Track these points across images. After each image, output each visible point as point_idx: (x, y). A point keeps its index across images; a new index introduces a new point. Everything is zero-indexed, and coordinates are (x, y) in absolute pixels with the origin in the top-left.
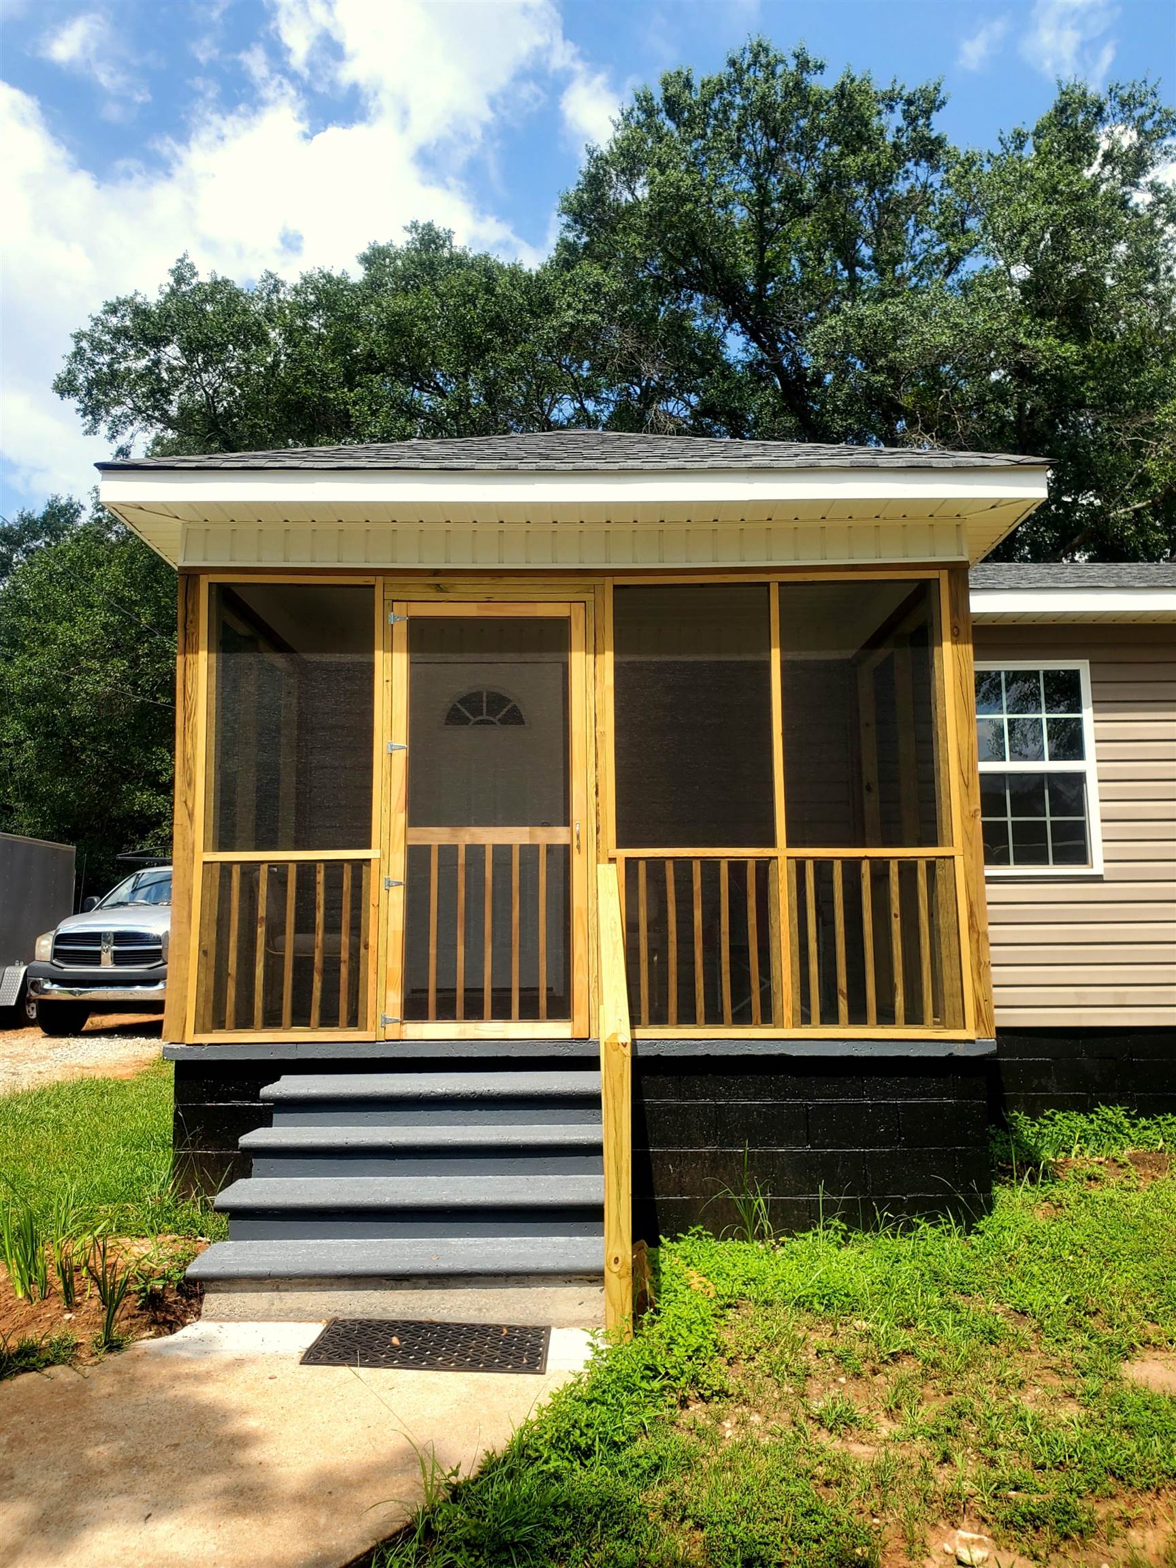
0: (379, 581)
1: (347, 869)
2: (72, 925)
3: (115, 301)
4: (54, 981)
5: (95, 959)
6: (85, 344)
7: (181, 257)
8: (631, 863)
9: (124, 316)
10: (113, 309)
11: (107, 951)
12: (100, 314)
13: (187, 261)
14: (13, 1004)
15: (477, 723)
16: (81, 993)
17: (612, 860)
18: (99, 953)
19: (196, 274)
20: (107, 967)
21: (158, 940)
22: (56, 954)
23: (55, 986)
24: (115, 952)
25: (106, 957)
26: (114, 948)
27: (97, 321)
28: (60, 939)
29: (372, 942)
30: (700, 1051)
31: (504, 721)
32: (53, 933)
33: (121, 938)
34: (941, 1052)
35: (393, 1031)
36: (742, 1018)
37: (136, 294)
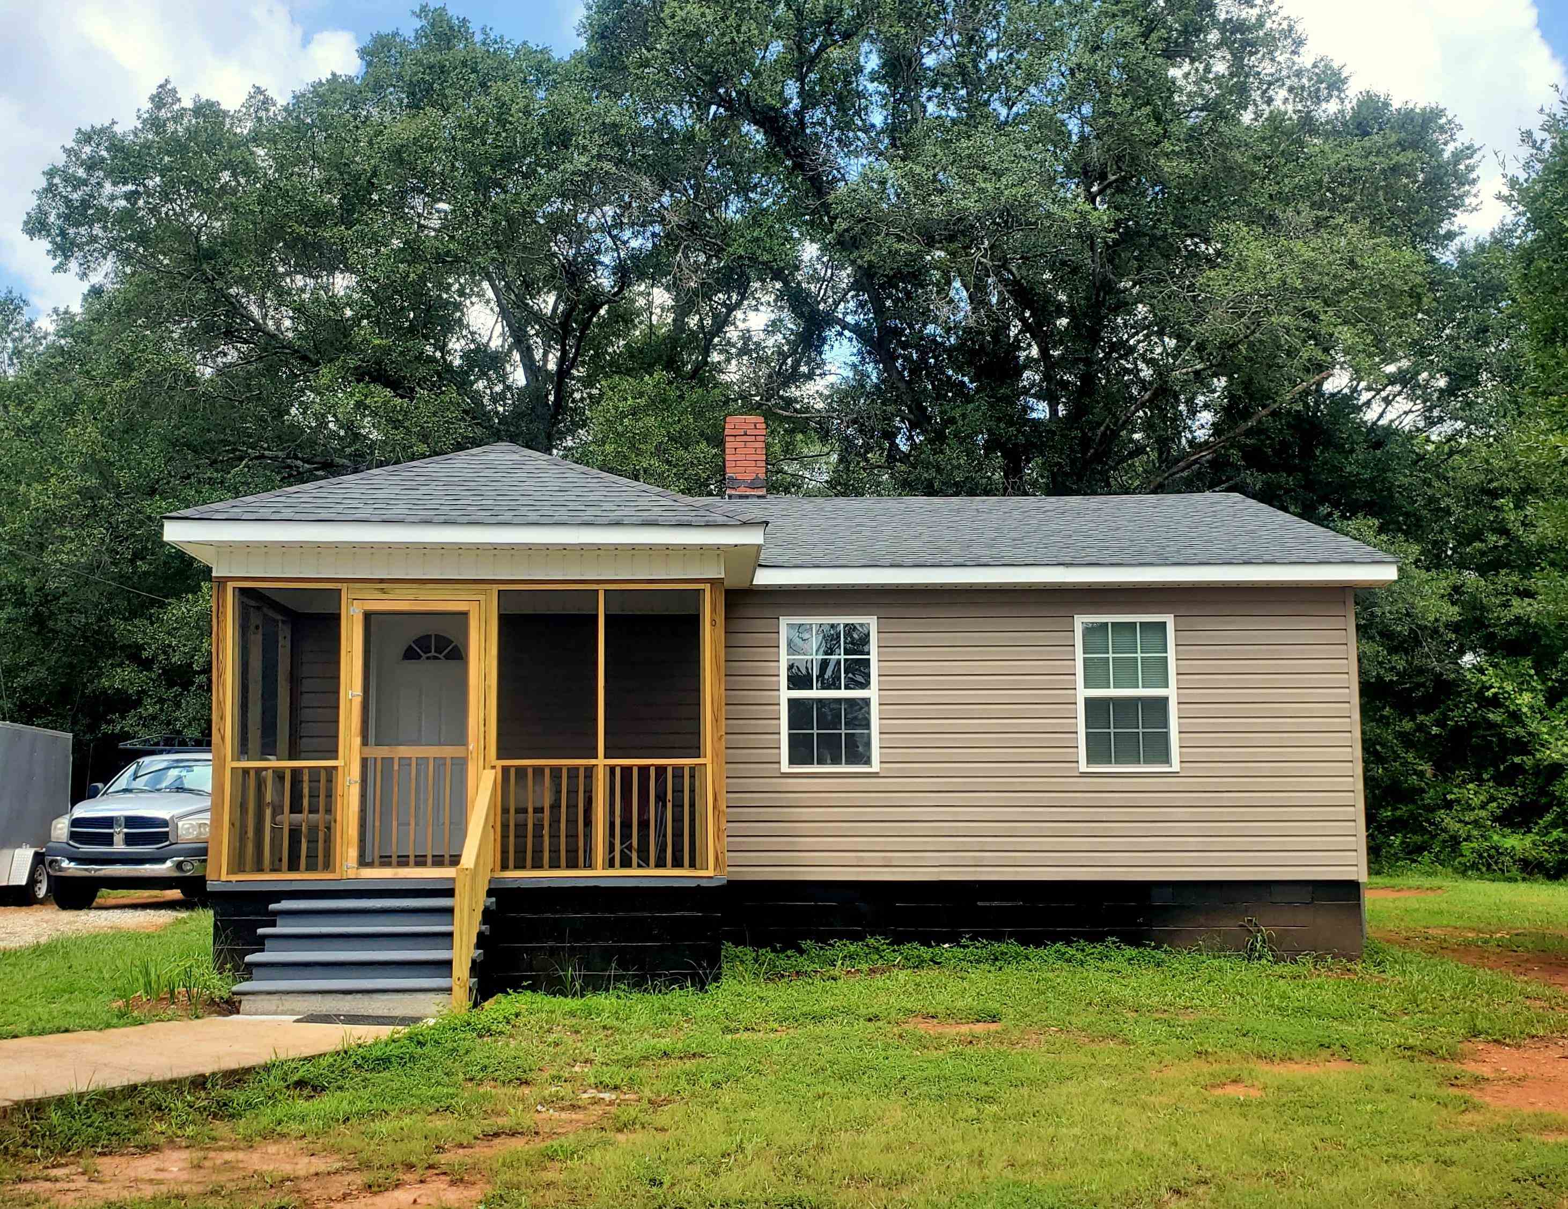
0: (343, 587)
1: (323, 774)
2: (83, 810)
3: (89, 129)
4: (71, 860)
5: (108, 840)
6: (57, 180)
7: (162, 82)
8: (505, 770)
9: (98, 145)
10: (86, 137)
11: (119, 834)
12: (73, 144)
13: (169, 87)
14: (24, 883)
15: (428, 658)
16: (96, 870)
17: (493, 767)
18: (111, 835)
19: (179, 100)
20: (119, 847)
21: (164, 823)
22: (73, 836)
23: (72, 865)
24: (126, 834)
25: (118, 839)
26: (126, 830)
27: (68, 152)
28: (76, 823)
29: (338, 818)
30: (545, 885)
31: (447, 657)
32: (68, 816)
33: (131, 821)
34: (692, 884)
35: (352, 874)
36: (572, 865)
37: (114, 123)
